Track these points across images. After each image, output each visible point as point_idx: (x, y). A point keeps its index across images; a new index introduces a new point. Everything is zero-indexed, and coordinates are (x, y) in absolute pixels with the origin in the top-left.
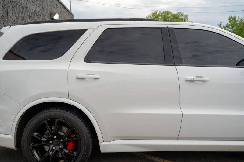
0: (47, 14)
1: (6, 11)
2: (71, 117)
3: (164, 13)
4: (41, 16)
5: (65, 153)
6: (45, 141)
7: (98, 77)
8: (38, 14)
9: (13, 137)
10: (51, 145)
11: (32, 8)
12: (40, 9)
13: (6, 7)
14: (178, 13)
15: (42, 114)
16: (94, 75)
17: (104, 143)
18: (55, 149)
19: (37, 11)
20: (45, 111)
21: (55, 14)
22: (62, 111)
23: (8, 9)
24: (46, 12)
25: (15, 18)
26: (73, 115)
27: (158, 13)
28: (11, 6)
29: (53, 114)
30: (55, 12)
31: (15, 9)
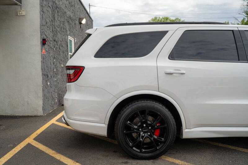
0: (77, 19)
1: (53, 16)
2: (160, 108)
3: (163, 18)
4: (73, 20)
5: (154, 139)
6: (136, 129)
7: (184, 72)
8: (72, 19)
9: (107, 125)
10: (141, 132)
11: (69, 13)
12: (73, 14)
13: (54, 12)
14: (176, 19)
15: (134, 105)
16: (180, 70)
17: (187, 130)
18: (144, 135)
19: (71, 16)
20: (137, 103)
21: (83, 19)
22: (151, 102)
23: (55, 14)
24: (77, 17)
25: (59, 22)
26: (161, 106)
27: (158, 19)
28: (57, 12)
29: (144, 104)
30: (82, 17)
31: (59, 14)
